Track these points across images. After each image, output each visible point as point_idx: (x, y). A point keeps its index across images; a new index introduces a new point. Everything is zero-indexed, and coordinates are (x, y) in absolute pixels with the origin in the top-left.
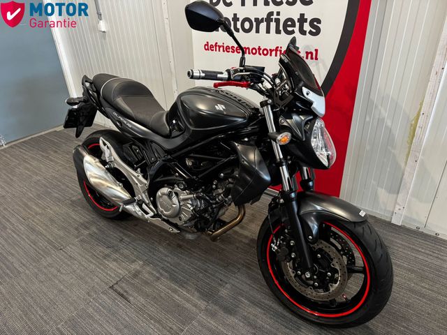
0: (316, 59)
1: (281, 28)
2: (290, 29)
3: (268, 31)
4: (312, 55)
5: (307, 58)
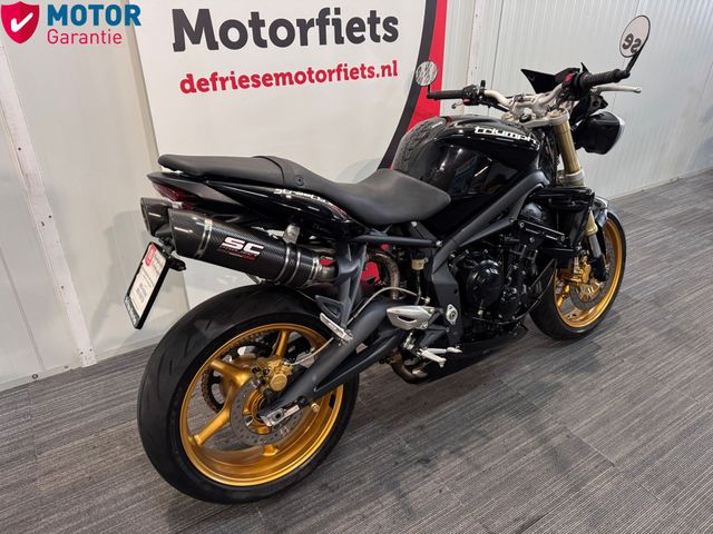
0: (396, 74)
1: (344, 33)
2: (357, 34)
3: (323, 41)
4: (390, 70)
5: (383, 75)
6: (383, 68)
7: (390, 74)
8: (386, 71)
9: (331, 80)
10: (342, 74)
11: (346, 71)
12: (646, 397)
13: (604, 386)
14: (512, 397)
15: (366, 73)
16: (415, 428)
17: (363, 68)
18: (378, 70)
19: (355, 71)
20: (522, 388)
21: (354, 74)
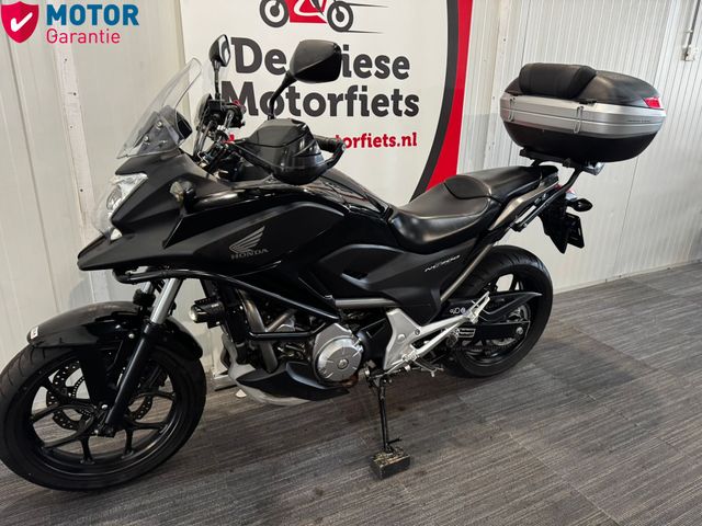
0: (415, 144)
1: (369, 108)
2: (381, 109)
3: (350, 113)
4: (410, 140)
5: (404, 145)
6: (404, 139)
7: (409, 144)
8: (407, 141)
9: (355, 146)
10: (366, 142)
11: (369, 139)
12: (657, 462)
13: (614, 448)
14: (517, 452)
15: (388, 142)
16: (415, 474)
17: (385, 137)
18: (399, 140)
19: (377, 140)
20: (529, 443)
21: (377, 142)
